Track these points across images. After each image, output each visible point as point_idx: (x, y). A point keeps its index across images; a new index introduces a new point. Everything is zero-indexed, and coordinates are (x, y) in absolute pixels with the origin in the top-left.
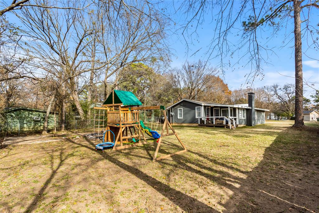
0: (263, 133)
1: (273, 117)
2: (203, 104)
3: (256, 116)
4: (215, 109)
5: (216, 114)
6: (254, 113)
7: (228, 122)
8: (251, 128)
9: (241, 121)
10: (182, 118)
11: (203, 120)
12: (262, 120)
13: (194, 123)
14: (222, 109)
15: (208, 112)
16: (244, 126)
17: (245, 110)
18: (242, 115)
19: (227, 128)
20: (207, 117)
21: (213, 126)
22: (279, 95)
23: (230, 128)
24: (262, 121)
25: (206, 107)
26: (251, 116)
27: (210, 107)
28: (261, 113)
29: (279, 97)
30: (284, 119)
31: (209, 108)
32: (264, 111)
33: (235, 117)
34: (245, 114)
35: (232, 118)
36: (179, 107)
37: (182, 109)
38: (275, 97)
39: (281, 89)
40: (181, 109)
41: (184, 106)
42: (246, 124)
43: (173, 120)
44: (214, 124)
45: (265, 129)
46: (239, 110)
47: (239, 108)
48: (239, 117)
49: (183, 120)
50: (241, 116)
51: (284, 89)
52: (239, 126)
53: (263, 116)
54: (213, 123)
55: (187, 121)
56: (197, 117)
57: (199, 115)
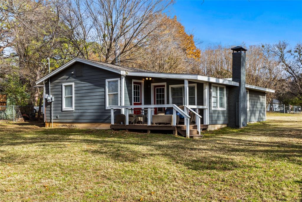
0: (267, 151)
1: (276, 106)
2: (123, 73)
3: (248, 104)
4: (155, 86)
5: (157, 98)
6: (245, 97)
7: (184, 118)
8: (237, 134)
9: (216, 115)
10: (73, 109)
11: (123, 113)
12: (260, 113)
13: (103, 122)
14: (170, 86)
15: (137, 94)
16: (221, 128)
17: (225, 90)
18: (217, 100)
19: (179, 134)
20: (134, 107)
21: (145, 131)
22: (287, 63)
23: (188, 135)
24: (260, 116)
25: (133, 81)
26: (238, 105)
27: (143, 81)
28: (259, 98)
29: (288, 68)
30: (296, 110)
31: (140, 83)
32: (263, 93)
33: (201, 107)
34: (225, 99)
35: (194, 110)
36: (67, 80)
37: (73, 84)
38: (280, 67)
39: (290, 51)
40: (71, 86)
41: (77, 77)
42: (227, 122)
43: (51, 113)
44: (149, 124)
45: (270, 135)
46: (210, 88)
47: (210, 84)
48: (210, 106)
49: (74, 114)
50: (216, 102)
51: (296, 52)
52: (211, 128)
53: (262, 105)
54: (146, 120)
55: (84, 118)
56: (108, 106)
57: (115, 101)
